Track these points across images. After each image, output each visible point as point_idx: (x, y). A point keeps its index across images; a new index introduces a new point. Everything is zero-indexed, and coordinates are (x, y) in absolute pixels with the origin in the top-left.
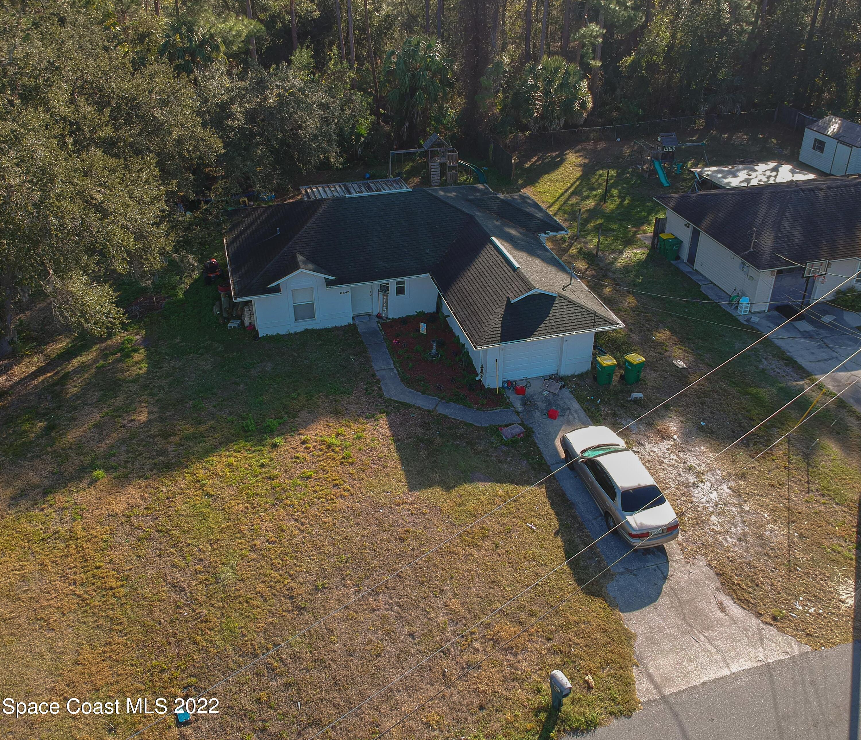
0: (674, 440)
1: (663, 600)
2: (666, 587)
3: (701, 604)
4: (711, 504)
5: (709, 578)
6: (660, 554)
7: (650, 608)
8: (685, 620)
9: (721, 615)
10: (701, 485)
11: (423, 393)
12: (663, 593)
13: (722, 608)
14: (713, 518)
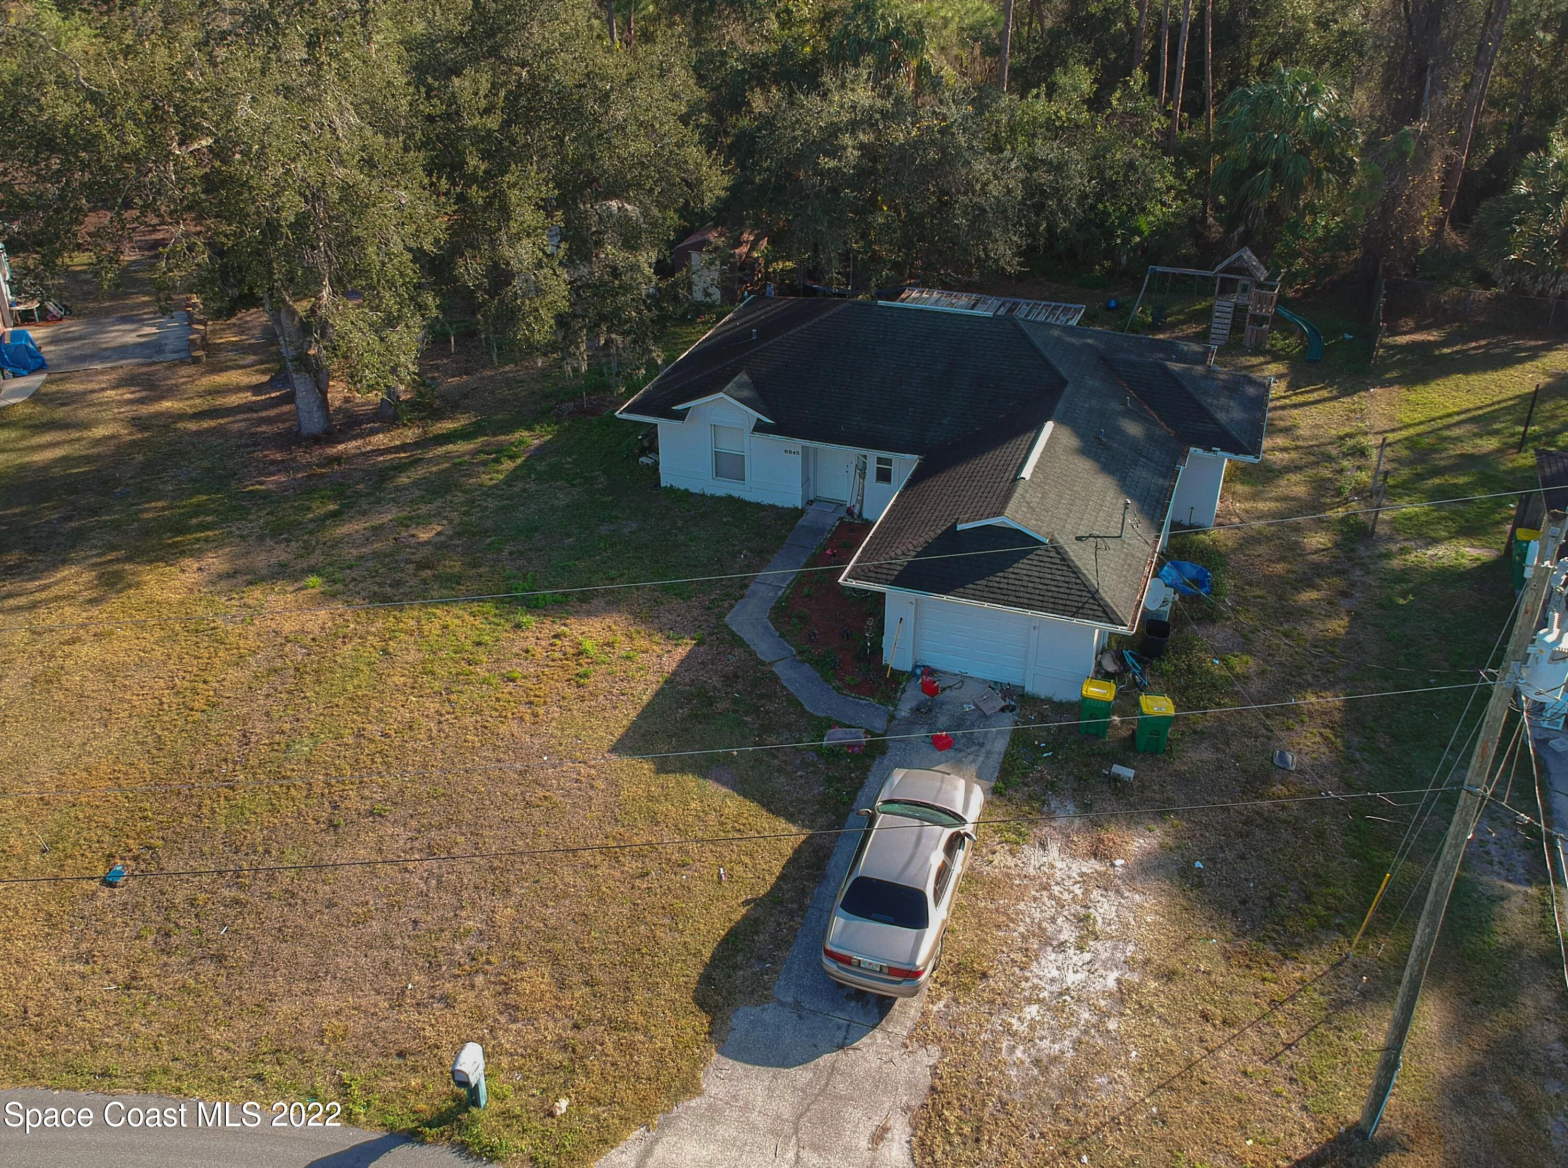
0: (1113, 865)
1: (802, 1075)
2: (825, 1060)
3: (854, 1114)
4: (1056, 988)
5: (911, 1085)
6: (876, 1011)
7: (766, 1073)
8: (799, 1118)
9: (864, 1143)
10: (1071, 951)
11: (782, 635)
12: (811, 1065)
13: (880, 1135)
14: (1032, 1011)
